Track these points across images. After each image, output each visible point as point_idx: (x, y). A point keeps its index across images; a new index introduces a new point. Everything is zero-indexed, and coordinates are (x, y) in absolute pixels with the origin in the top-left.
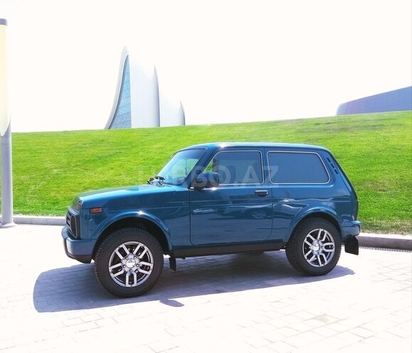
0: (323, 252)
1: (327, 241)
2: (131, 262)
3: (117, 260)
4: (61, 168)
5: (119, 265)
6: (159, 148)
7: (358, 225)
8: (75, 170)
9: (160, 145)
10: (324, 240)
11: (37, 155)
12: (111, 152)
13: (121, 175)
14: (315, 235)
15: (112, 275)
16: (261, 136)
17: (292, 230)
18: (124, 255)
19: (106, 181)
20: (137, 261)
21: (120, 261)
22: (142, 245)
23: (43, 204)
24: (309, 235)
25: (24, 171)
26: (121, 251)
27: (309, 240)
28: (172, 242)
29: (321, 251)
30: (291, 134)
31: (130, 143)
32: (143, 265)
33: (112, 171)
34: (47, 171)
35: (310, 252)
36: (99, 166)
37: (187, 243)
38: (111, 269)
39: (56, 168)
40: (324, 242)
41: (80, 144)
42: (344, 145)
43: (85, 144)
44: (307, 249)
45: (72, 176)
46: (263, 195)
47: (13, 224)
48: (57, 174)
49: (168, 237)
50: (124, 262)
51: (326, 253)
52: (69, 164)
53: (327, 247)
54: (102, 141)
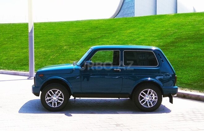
4: (69, 45)
6: (130, 33)
9: (131, 30)
11: (58, 37)
25: (49, 47)
34: (61, 47)
41: (83, 30)
43: (86, 30)
45: (73, 50)
48: (66, 49)
52: (73, 43)
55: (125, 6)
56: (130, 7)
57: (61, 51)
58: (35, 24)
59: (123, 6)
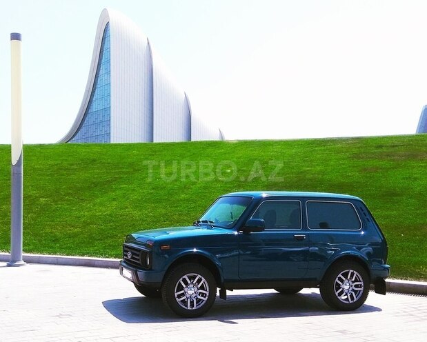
0: (353, 290)
1: (356, 280)
2: (191, 290)
3: (181, 288)
5: (183, 292)
7: (388, 269)
8: (68, 200)
10: (353, 280)
12: (109, 177)
13: (127, 208)
14: (345, 275)
15: (177, 299)
16: (304, 161)
17: (325, 270)
18: (186, 283)
19: (110, 215)
20: (196, 289)
21: (182, 288)
22: (200, 277)
23: (40, 241)
24: (340, 275)
26: (184, 281)
27: (340, 279)
28: (224, 276)
29: (351, 289)
30: (344, 159)
31: (131, 165)
32: (200, 293)
33: (115, 203)
35: (341, 290)
36: (97, 197)
37: (237, 278)
38: (176, 295)
39: (43, 197)
40: (353, 282)
42: (409, 178)
43: (72, 165)
44: (338, 287)
45: (65, 207)
46: (301, 239)
47: (22, 262)
49: (220, 270)
50: (186, 289)
51: (356, 292)
53: (356, 286)
54: (94, 160)
55: (90, 119)
56: (102, 122)
57: (37, 208)
58: (24, 146)
59: (87, 119)
